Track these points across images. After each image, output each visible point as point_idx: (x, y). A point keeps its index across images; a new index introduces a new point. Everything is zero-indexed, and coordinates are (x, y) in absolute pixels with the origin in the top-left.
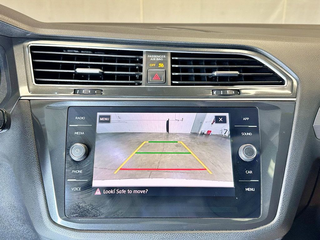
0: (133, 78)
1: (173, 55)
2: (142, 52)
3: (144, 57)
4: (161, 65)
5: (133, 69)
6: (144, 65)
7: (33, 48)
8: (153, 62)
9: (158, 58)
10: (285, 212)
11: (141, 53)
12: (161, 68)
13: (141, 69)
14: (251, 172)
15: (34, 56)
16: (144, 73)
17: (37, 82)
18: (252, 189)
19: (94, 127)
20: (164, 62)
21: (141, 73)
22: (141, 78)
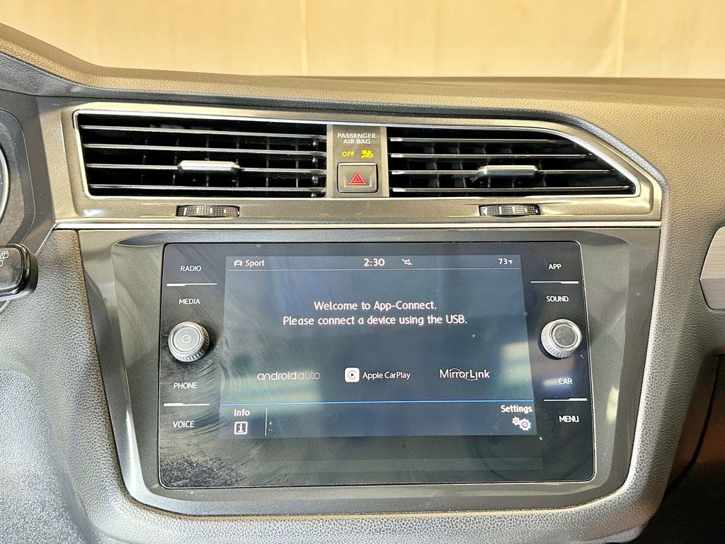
0: (305, 181)
1: (392, 132)
2: (325, 126)
3: (329, 138)
4: (367, 154)
5: (305, 163)
6: (329, 155)
8: (349, 147)
9: (360, 139)
10: (647, 466)
11: (322, 130)
12: (367, 160)
13: (322, 163)
14: (570, 381)
15: (87, 137)
16: (329, 172)
17: (94, 192)
18: (573, 419)
19: (221, 288)
20: (374, 147)
21: (322, 172)
22: (322, 181)
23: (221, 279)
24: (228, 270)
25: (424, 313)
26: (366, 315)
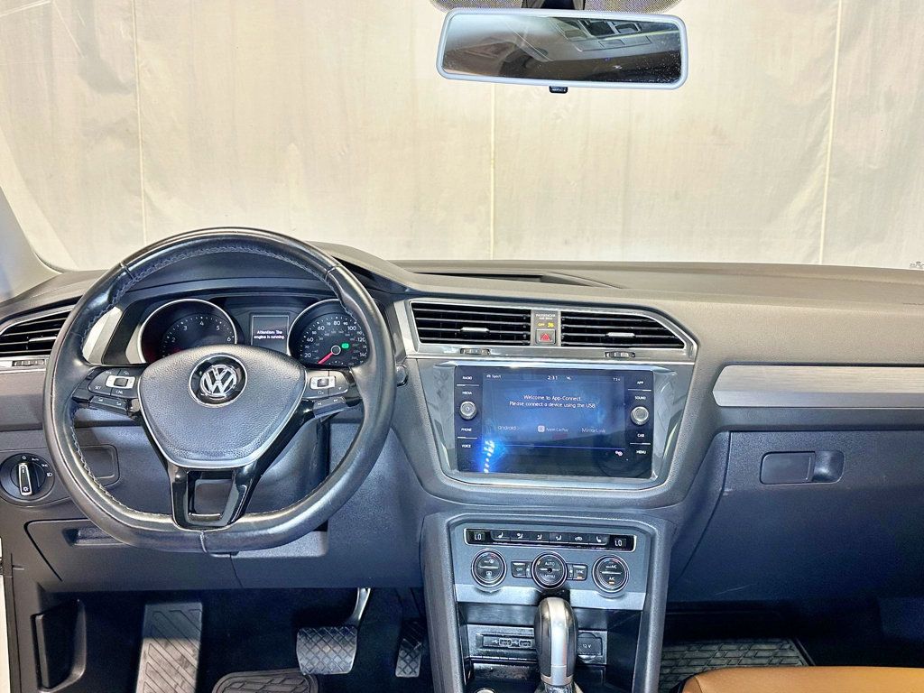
0: (520, 337)
1: (563, 314)
2: (530, 310)
3: (532, 316)
4: (551, 325)
5: (519, 328)
6: (532, 324)
7: (414, 305)
8: (542, 321)
9: (548, 317)
10: (675, 477)
11: (529, 312)
12: (551, 328)
13: (528, 329)
14: (643, 436)
15: (417, 314)
16: (532, 333)
17: (423, 341)
18: (643, 452)
19: (481, 387)
20: (554, 321)
21: (528, 333)
22: (528, 338)
23: (481, 384)
24: (484, 380)
25: (576, 403)
26: (549, 402)
